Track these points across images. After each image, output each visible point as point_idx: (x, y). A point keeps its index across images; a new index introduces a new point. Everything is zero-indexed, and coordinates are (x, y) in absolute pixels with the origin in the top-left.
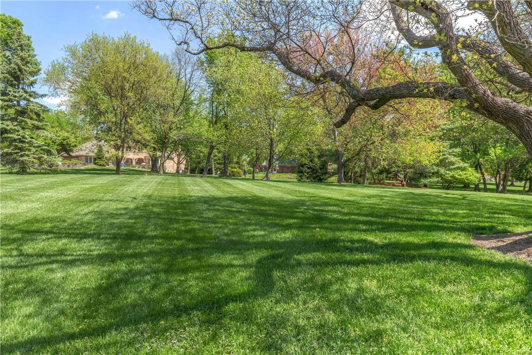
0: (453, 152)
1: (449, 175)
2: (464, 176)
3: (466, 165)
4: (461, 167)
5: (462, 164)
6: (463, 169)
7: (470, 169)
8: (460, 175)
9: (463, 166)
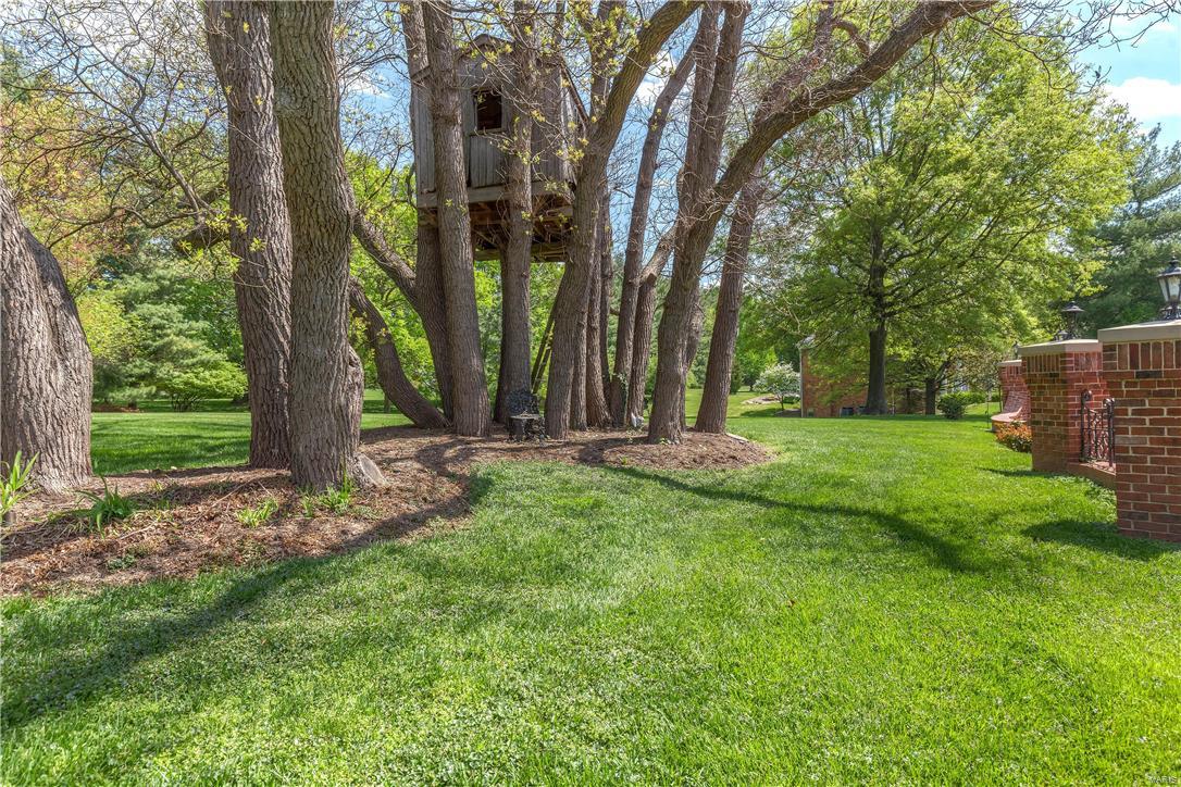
0: (191, 328)
1: (179, 378)
2: (213, 381)
3: (218, 356)
4: (209, 362)
5: (212, 356)
6: (215, 366)
7: (229, 365)
8: (204, 379)
9: (212, 360)
